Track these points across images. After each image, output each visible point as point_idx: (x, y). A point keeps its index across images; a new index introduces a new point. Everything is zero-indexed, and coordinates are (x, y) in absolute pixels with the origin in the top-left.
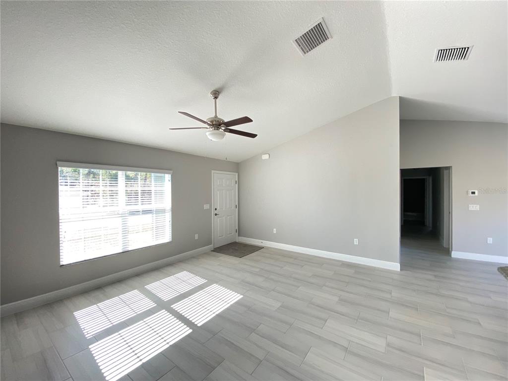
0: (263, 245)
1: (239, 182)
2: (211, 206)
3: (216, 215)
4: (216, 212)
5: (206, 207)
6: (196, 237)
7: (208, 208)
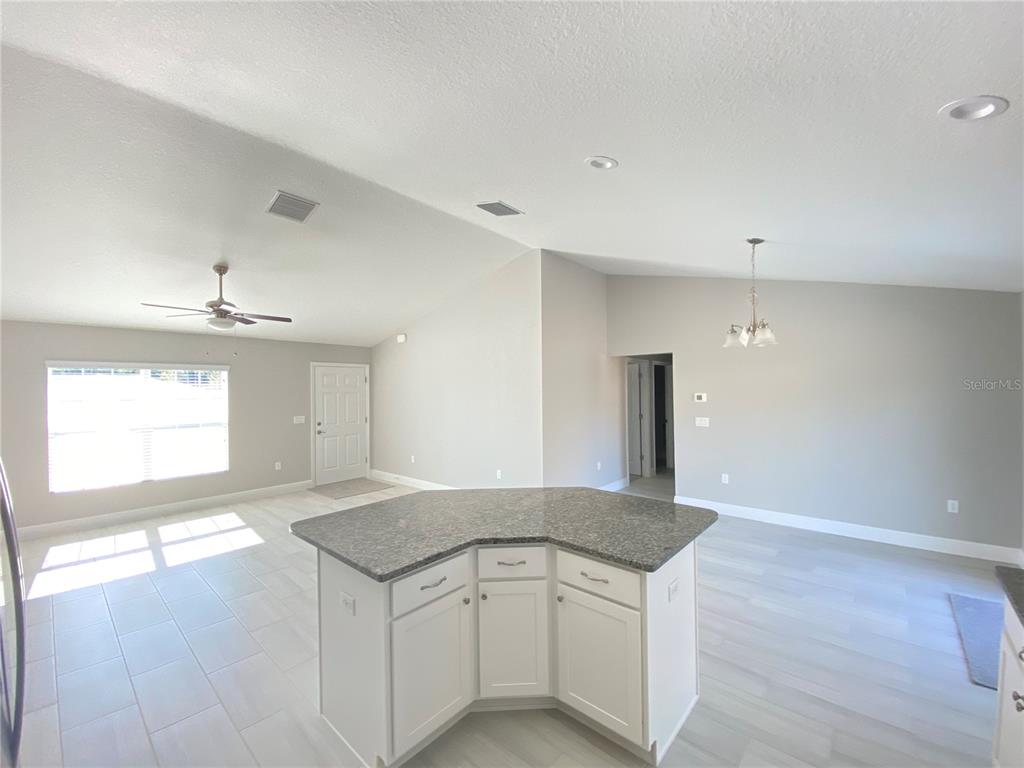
0: (396, 481)
1: (372, 380)
2: (308, 419)
3: (319, 432)
4: (319, 428)
5: (298, 420)
6: (278, 466)
7: (303, 421)
